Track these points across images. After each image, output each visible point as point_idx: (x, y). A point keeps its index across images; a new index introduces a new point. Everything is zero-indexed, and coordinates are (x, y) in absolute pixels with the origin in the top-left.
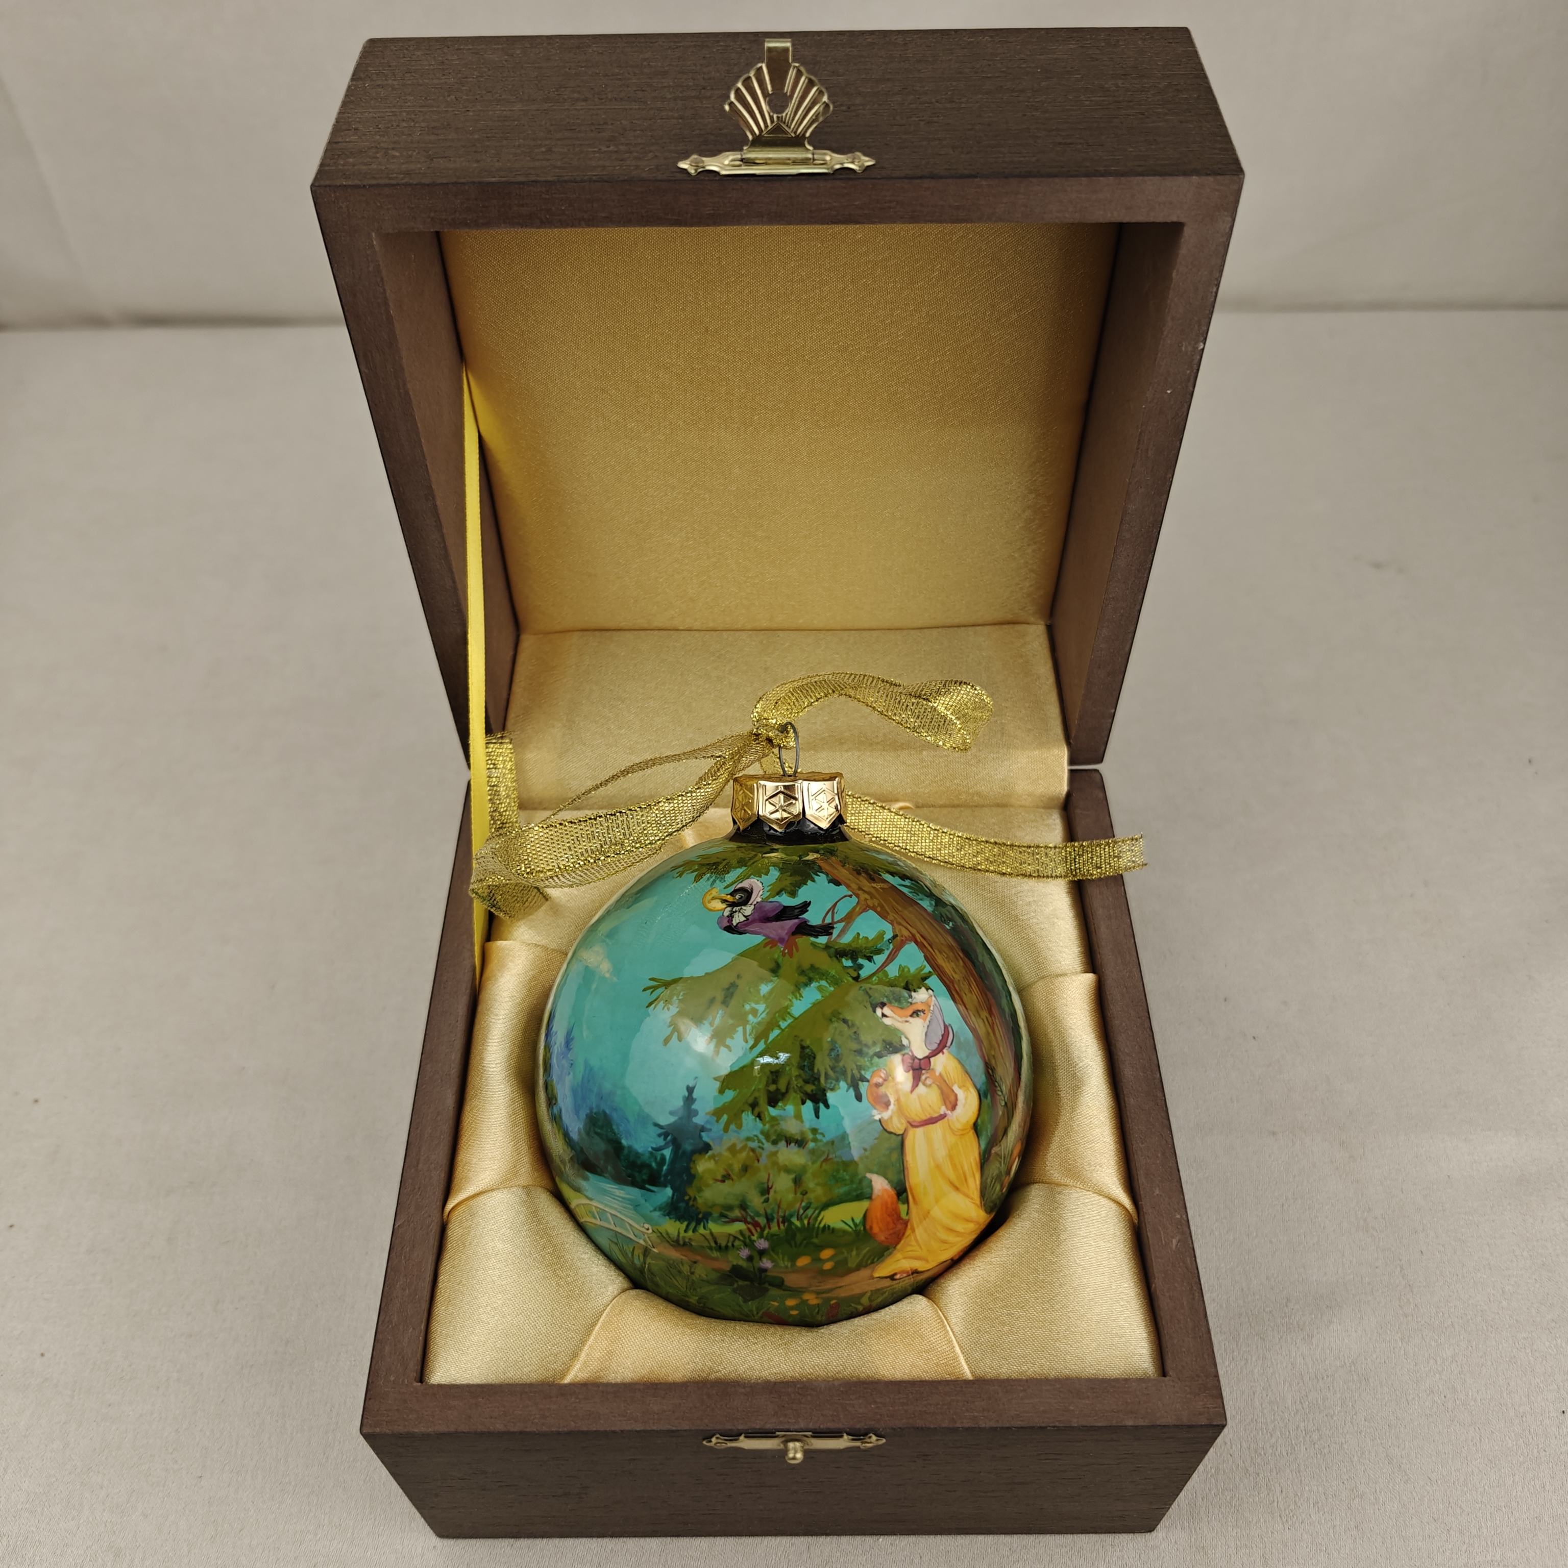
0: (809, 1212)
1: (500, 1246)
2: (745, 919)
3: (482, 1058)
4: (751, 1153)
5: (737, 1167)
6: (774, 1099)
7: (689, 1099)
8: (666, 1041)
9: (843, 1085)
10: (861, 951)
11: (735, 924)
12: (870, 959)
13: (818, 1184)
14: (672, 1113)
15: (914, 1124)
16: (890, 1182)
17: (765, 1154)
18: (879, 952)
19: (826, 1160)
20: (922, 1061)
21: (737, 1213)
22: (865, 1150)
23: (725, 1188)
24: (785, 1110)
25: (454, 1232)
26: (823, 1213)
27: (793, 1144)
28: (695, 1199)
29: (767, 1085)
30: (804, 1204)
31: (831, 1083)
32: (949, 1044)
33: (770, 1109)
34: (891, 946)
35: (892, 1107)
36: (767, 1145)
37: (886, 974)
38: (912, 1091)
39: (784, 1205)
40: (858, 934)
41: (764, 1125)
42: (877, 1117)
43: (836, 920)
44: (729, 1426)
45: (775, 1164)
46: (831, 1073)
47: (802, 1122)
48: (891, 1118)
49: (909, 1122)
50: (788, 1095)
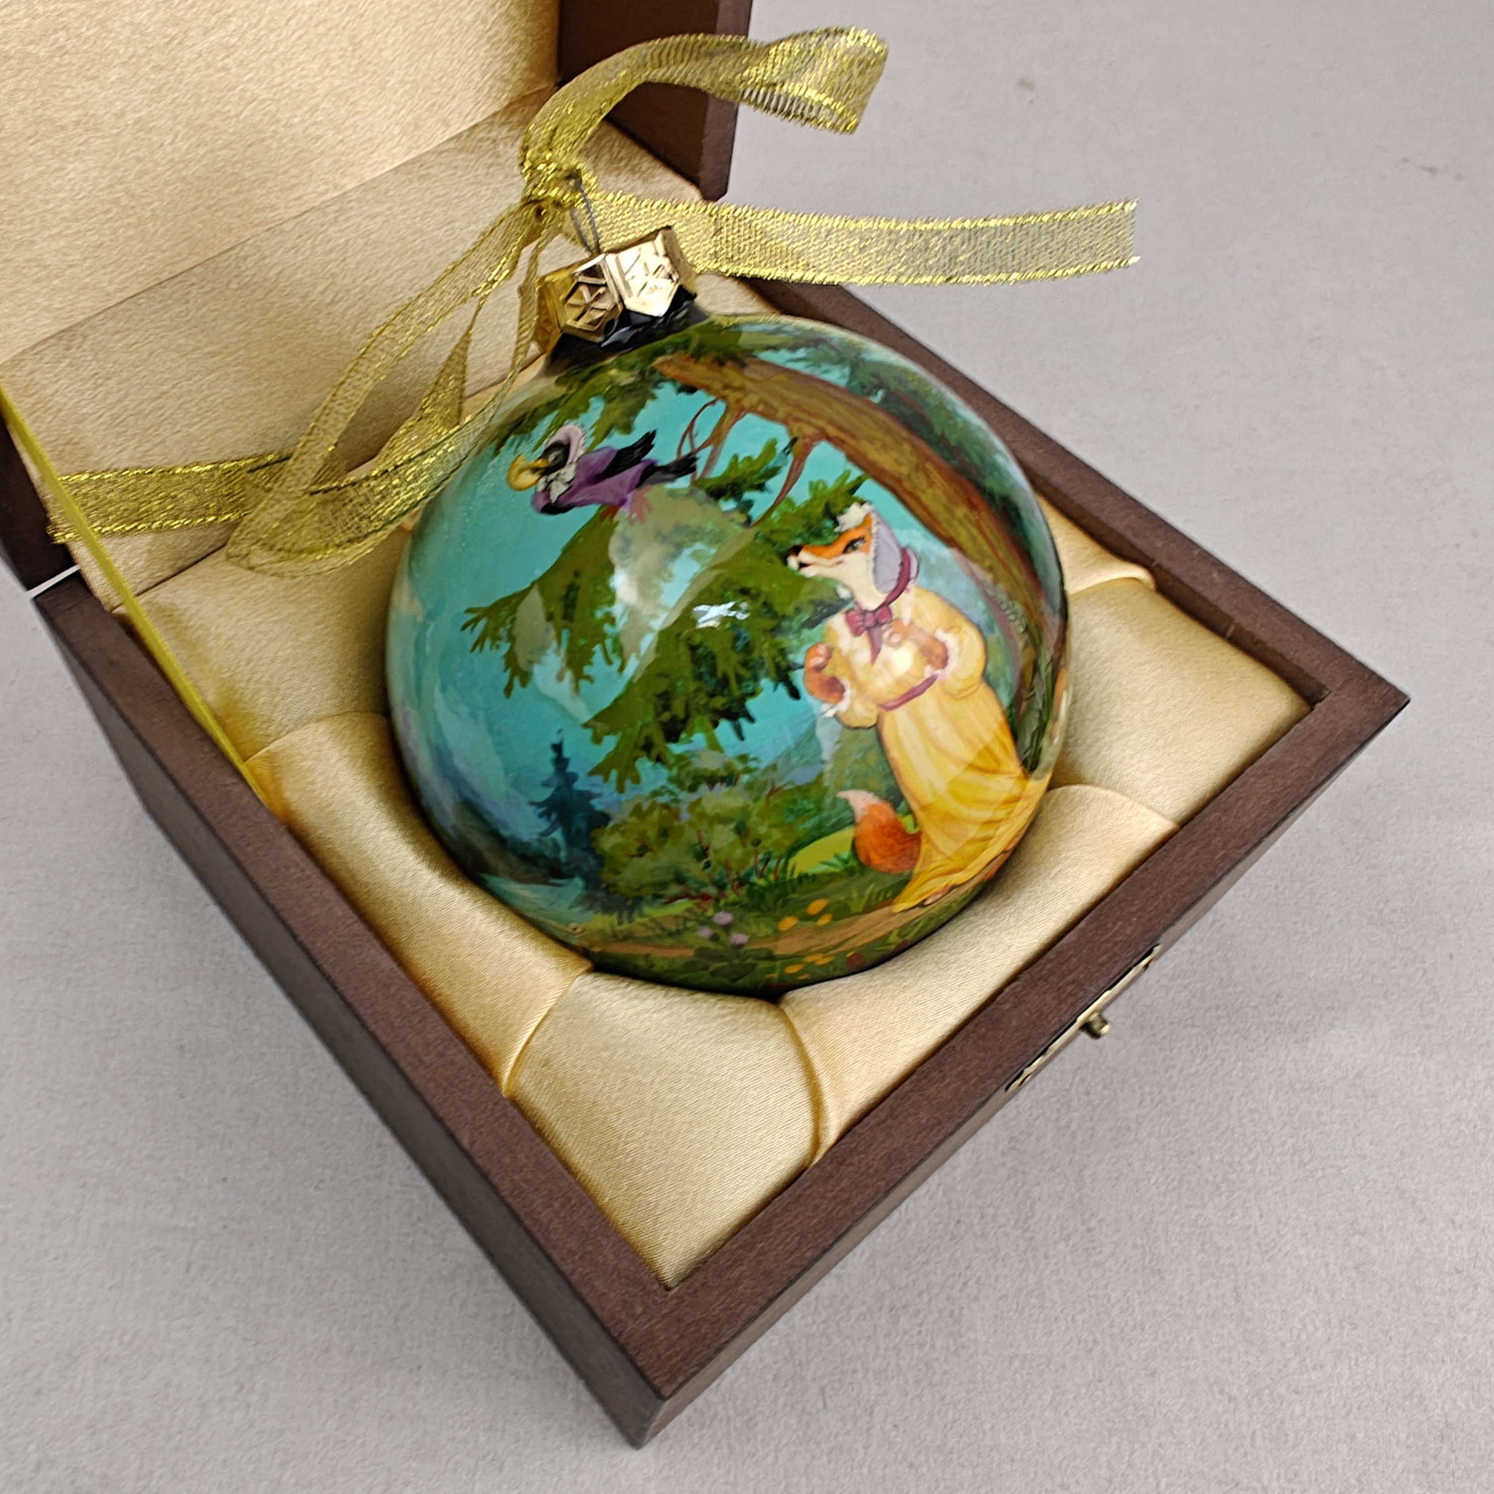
0: (772, 864)
4: (665, 812)
5: (652, 833)
6: (672, 733)
7: (561, 762)
9: (766, 683)
10: (745, 481)
11: (553, 500)
12: (761, 487)
13: (771, 826)
14: (546, 784)
15: (890, 705)
17: (684, 807)
18: (773, 472)
19: (772, 792)
20: (878, 613)
21: (674, 889)
23: (646, 862)
24: (691, 742)
26: (792, 861)
27: (718, 785)
28: (615, 885)
29: (658, 714)
30: (760, 856)
31: (747, 686)
32: (913, 575)
33: (672, 746)
34: (790, 458)
35: (848, 693)
36: (683, 795)
37: (791, 503)
38: (873, 660)
39: (733, 865)
40: (736, 457)
41: (670, 768)
42: (831, 713)
43: (698, 446)
45: (702, 816)
46: (743, 672)
47: (721, 750)
48: (851, 707)
49: (881, 706)
50: (690, 720)
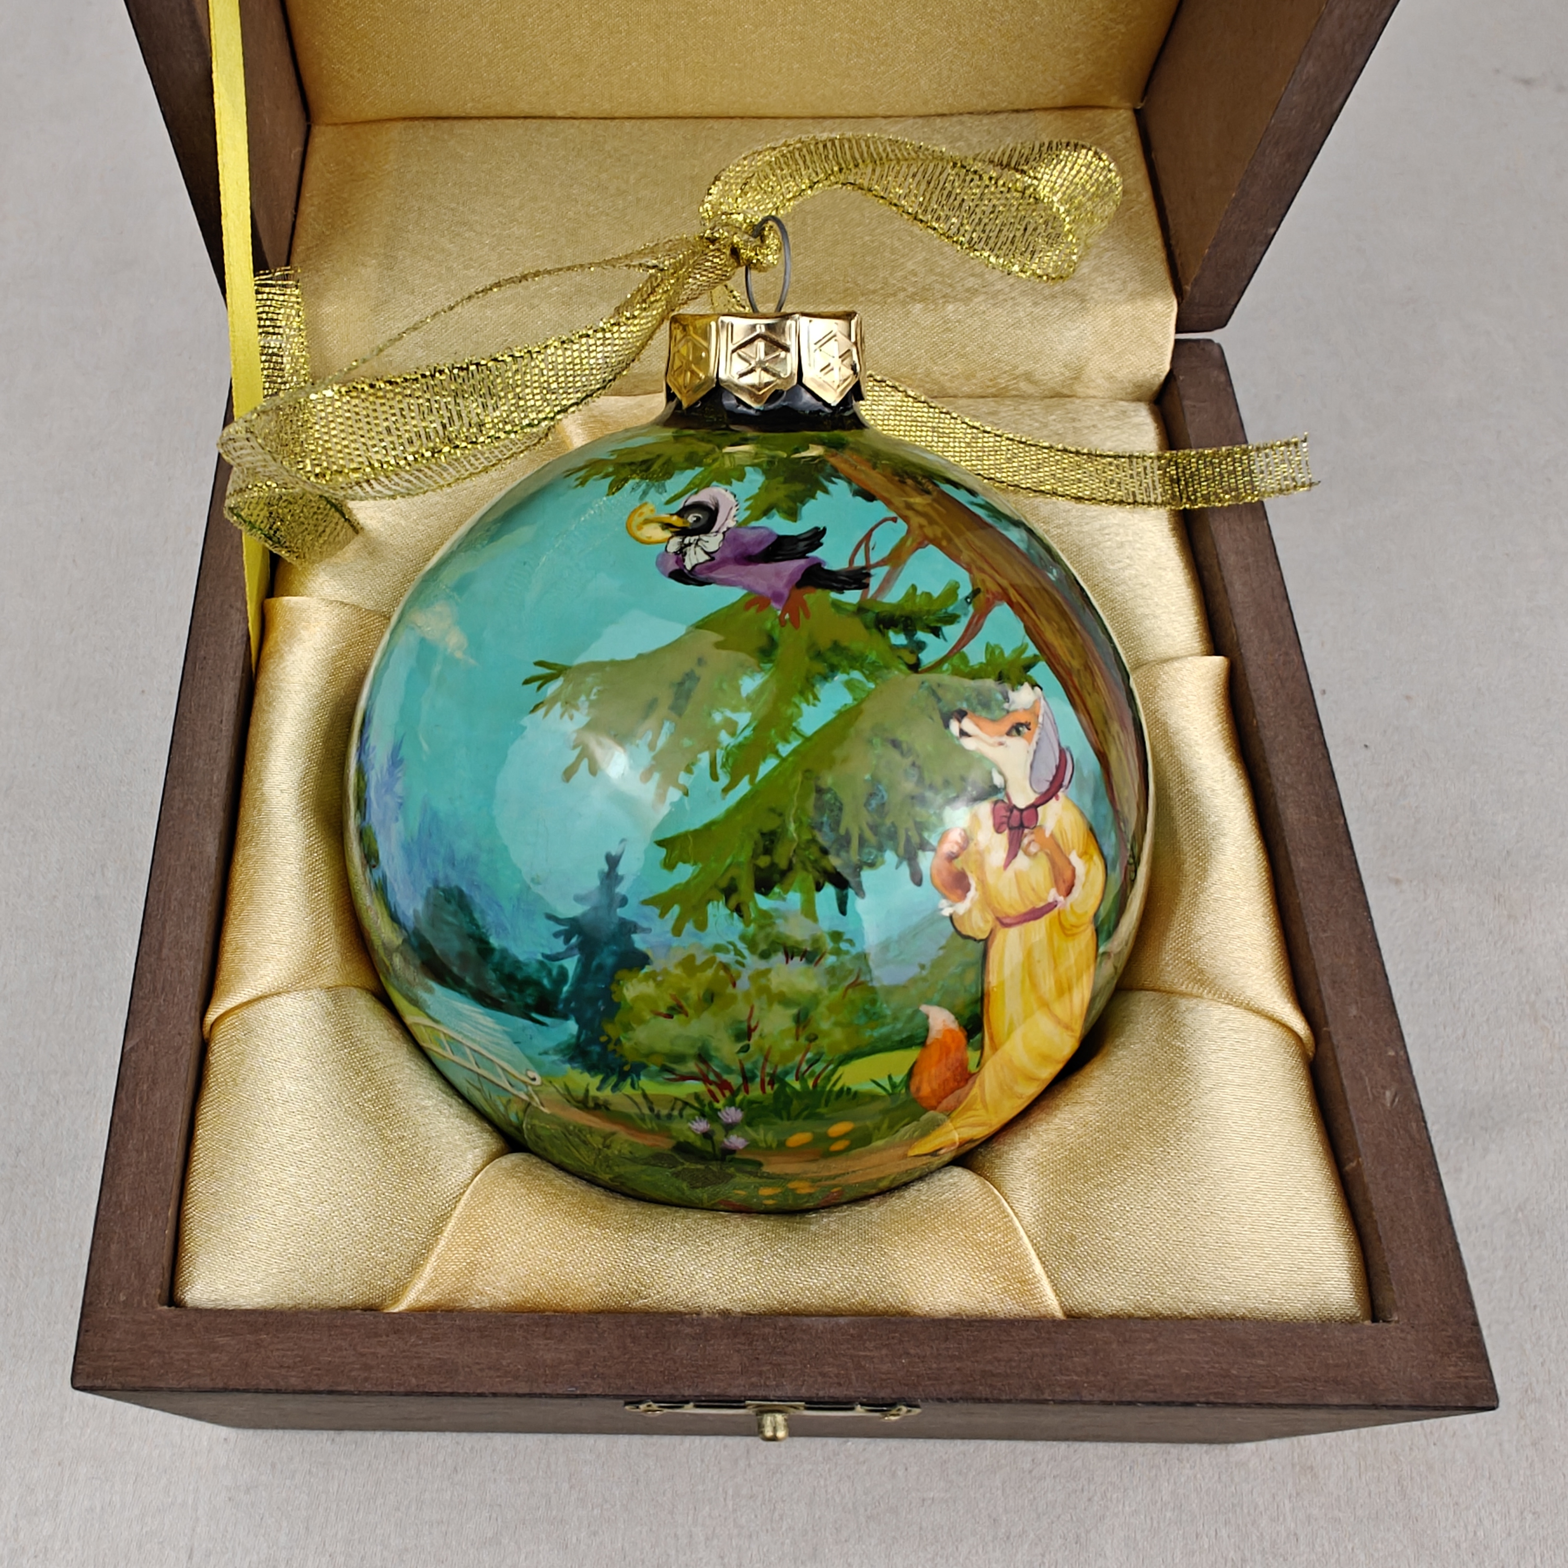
0: (818, 1068)
1: (291, 1087)
2: (707, 558)
3: (260, 781)
4: (722, 973)
5: (694, 993)
6: (764, 885)
7: (611, 876)
8: (569, 774)
9: (890, 857)
10: (920, 618)
11: (689, 567)
12: (936, 632)
13: (837, 1024)
14: (579, 899)
15: (1007, 921)
16: (958, 1016)
17: (745, 974)
18: (952, 619)
19: (854, 985)
20: (1025, 813)
21: (692, 1067)
22: (922, 967)
23: (673, 1026)
24: (784, 900)
25: (219, 1056)
26: (841, 1070)
27: (797, 959)
28: (618, 1042)
29: (755, 856)
30: (809, 1055)
31: (870, 853)
32: (1066, 782)
33: (759, 898)
34: (971, 609)
35: (972, 894)
36: (753, 962)
37: (965, 659)
38: (1006, 866)
39: (775, 1057)
40: (914, 588)
41: (747, 925)
42: (947, 912)
43: (873, 561)
44: (668, 1390)
45: (764, 990)
46: (868, 834)
47: (815, 919)
48: (969, 911)
49: (998, 919)
50: (791, 874)
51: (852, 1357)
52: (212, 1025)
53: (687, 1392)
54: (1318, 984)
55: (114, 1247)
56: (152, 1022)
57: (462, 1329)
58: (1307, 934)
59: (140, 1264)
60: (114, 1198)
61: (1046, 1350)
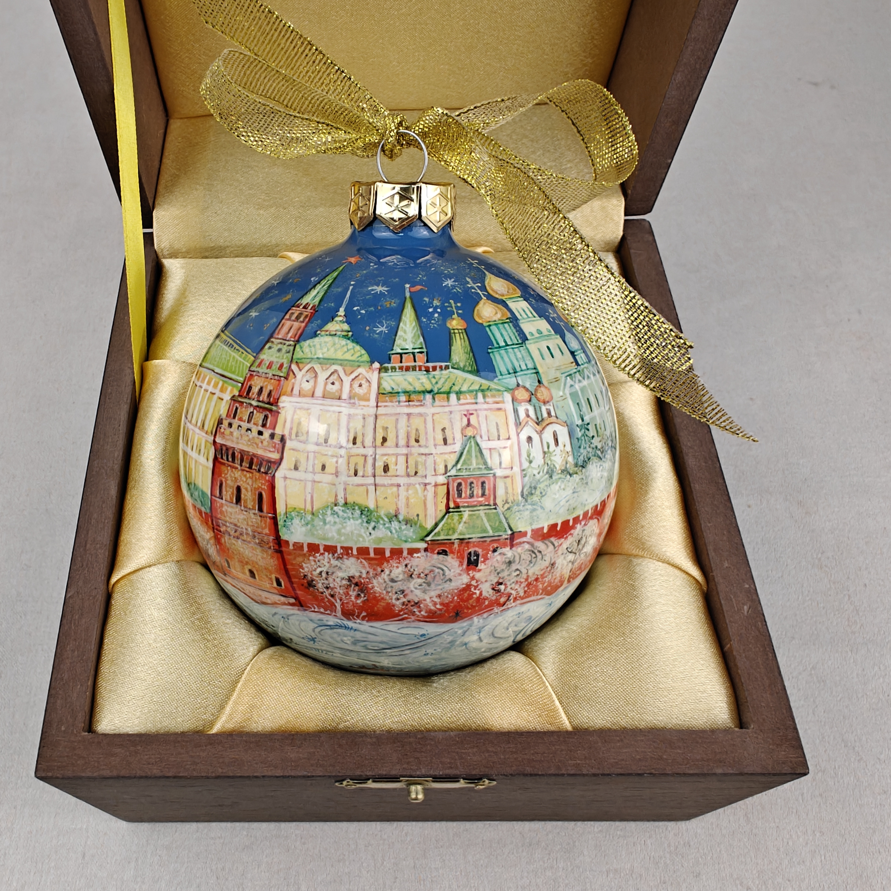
51: (457, 753)
52: (114, 585)
53: (369, 773)
54: (707, 550)
55: (59, 701)
56: (81, 583)
57: (246, 742)
58: (701, 524)
59: (73, 710)
60: (59, 676)
61: (563, 748)
